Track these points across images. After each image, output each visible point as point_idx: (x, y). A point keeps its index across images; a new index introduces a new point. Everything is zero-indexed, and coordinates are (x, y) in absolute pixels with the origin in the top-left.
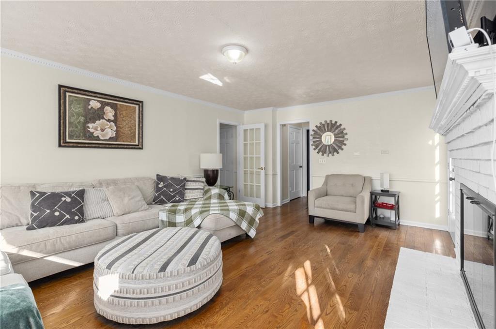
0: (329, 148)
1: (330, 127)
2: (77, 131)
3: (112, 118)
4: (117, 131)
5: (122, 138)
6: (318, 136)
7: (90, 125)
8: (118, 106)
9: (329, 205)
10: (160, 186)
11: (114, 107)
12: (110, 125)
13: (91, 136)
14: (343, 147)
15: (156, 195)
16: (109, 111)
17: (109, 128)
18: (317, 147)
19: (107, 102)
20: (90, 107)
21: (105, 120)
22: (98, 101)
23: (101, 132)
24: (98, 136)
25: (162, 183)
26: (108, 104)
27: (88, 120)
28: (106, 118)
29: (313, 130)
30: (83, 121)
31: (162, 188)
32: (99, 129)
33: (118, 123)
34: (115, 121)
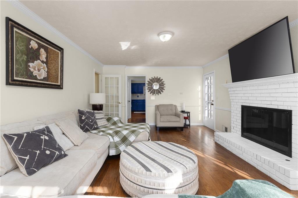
0: (156, 91)
1: (157, 80)
2: (21, 70)
3: (45, 60)
4: (47, 72)
5: (51, 79)
6: (150, 85)
7: (31, 64)
8: (49, 49)
9: (168, 120)
10: (83, 118)
11: (46, 49)
12: (44, 65)
13: (31, 75)
14: (163, 91)
15: (82, 125)
16: (43, 53)
17: (43, 69)
18: (150, 90)
19: (43, 45)
20: (30, 47)
21: (41, 61)
22: (37, 42)
23: (38, 72)
24: (36, 76)
25: (84, 116)
26: (43, 47)
27: (29, 59)
28: (41, 60)
29: (148, 81)
30: (26, 60)
31: (84, 120)
32: (36, 69)
33: (48, 65)
34: (46, 63)
